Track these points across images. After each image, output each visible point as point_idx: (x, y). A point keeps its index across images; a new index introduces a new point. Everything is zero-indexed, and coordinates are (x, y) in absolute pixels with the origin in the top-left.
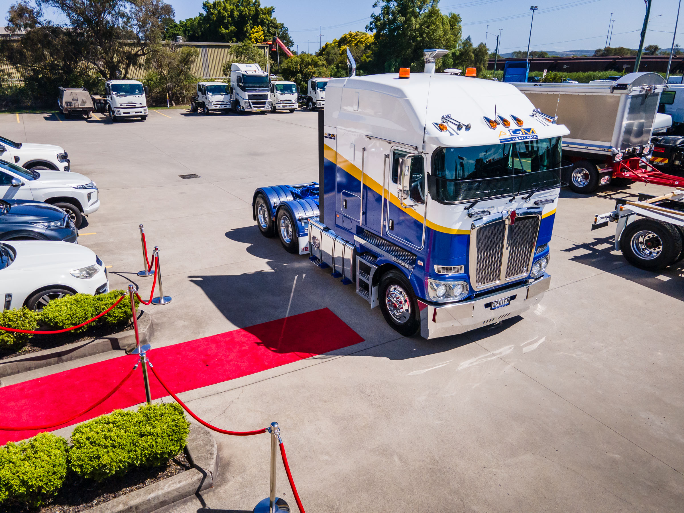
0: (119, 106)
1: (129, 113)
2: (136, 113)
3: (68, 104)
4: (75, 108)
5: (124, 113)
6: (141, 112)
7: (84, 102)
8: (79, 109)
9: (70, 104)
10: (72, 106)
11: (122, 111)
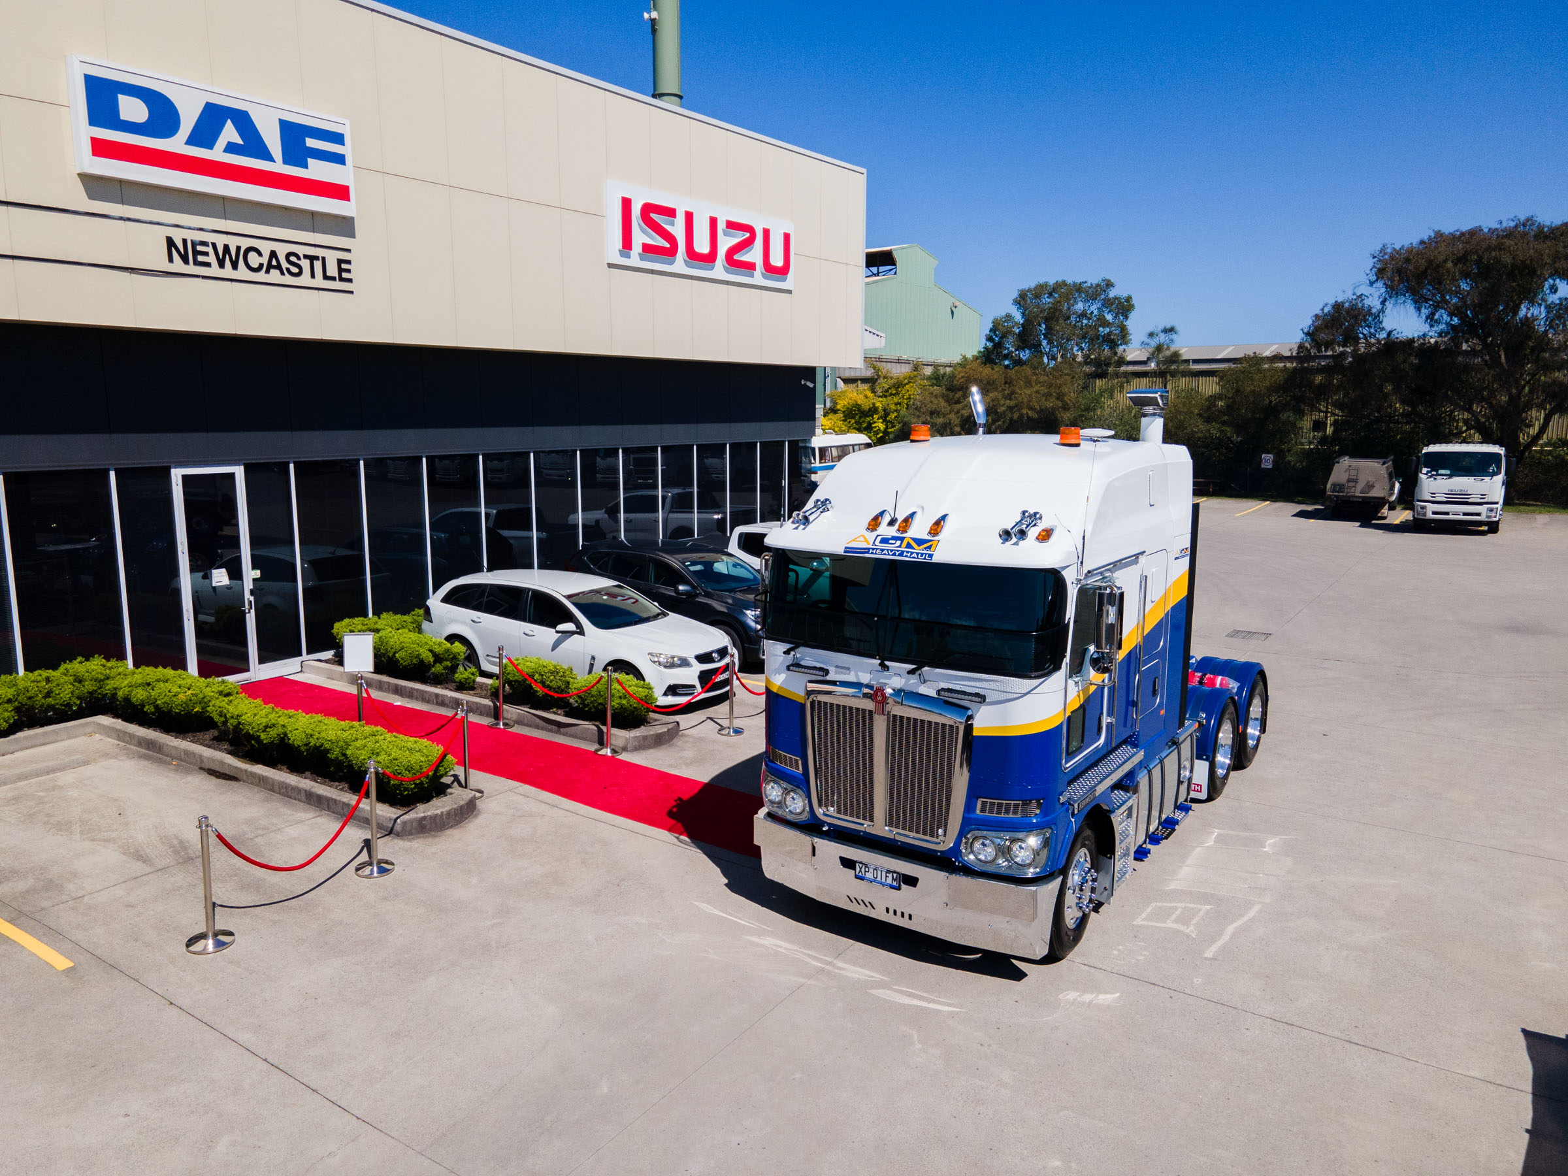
0: (1428, 497)
1: (1447, 514)
2: (1465, 514)
3: (1339, 487)
4: (1346, 496)
5: (1434, 513)
6: (1479, 514)
7: (1370, 487)
8: (1355, 499)
9: (1340, 488)
10: (1343, 492)
11: (1431, 508)
